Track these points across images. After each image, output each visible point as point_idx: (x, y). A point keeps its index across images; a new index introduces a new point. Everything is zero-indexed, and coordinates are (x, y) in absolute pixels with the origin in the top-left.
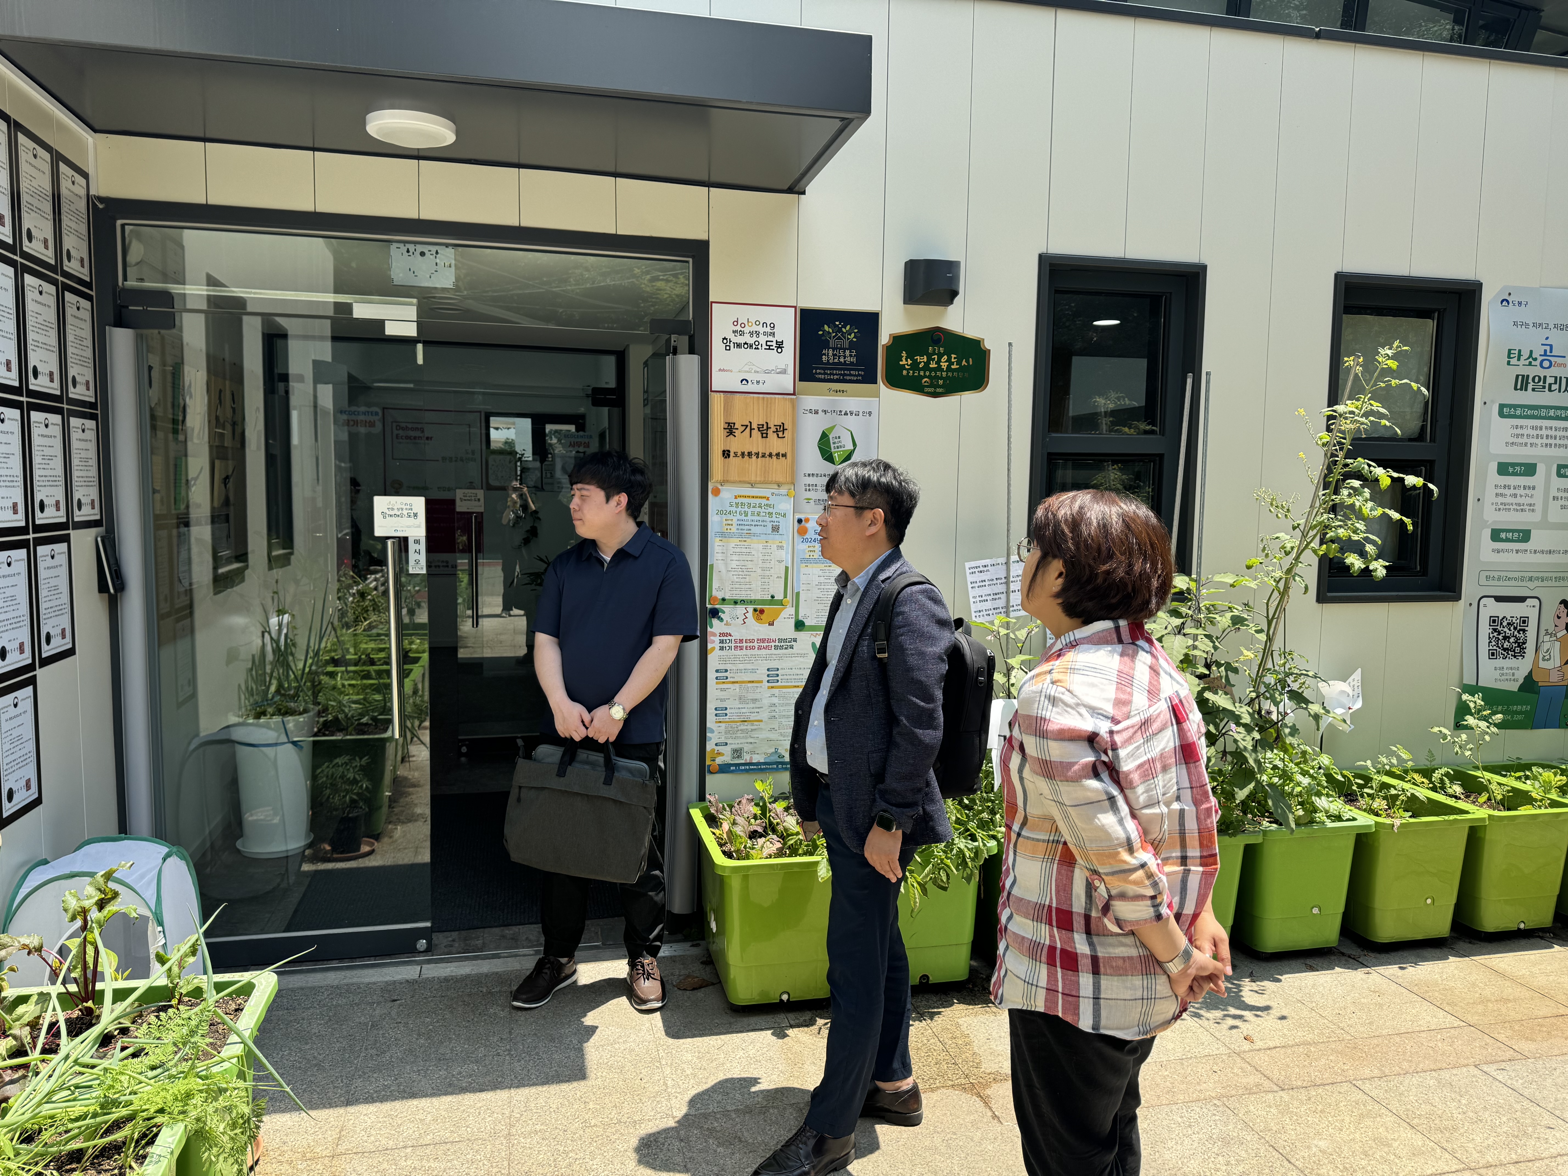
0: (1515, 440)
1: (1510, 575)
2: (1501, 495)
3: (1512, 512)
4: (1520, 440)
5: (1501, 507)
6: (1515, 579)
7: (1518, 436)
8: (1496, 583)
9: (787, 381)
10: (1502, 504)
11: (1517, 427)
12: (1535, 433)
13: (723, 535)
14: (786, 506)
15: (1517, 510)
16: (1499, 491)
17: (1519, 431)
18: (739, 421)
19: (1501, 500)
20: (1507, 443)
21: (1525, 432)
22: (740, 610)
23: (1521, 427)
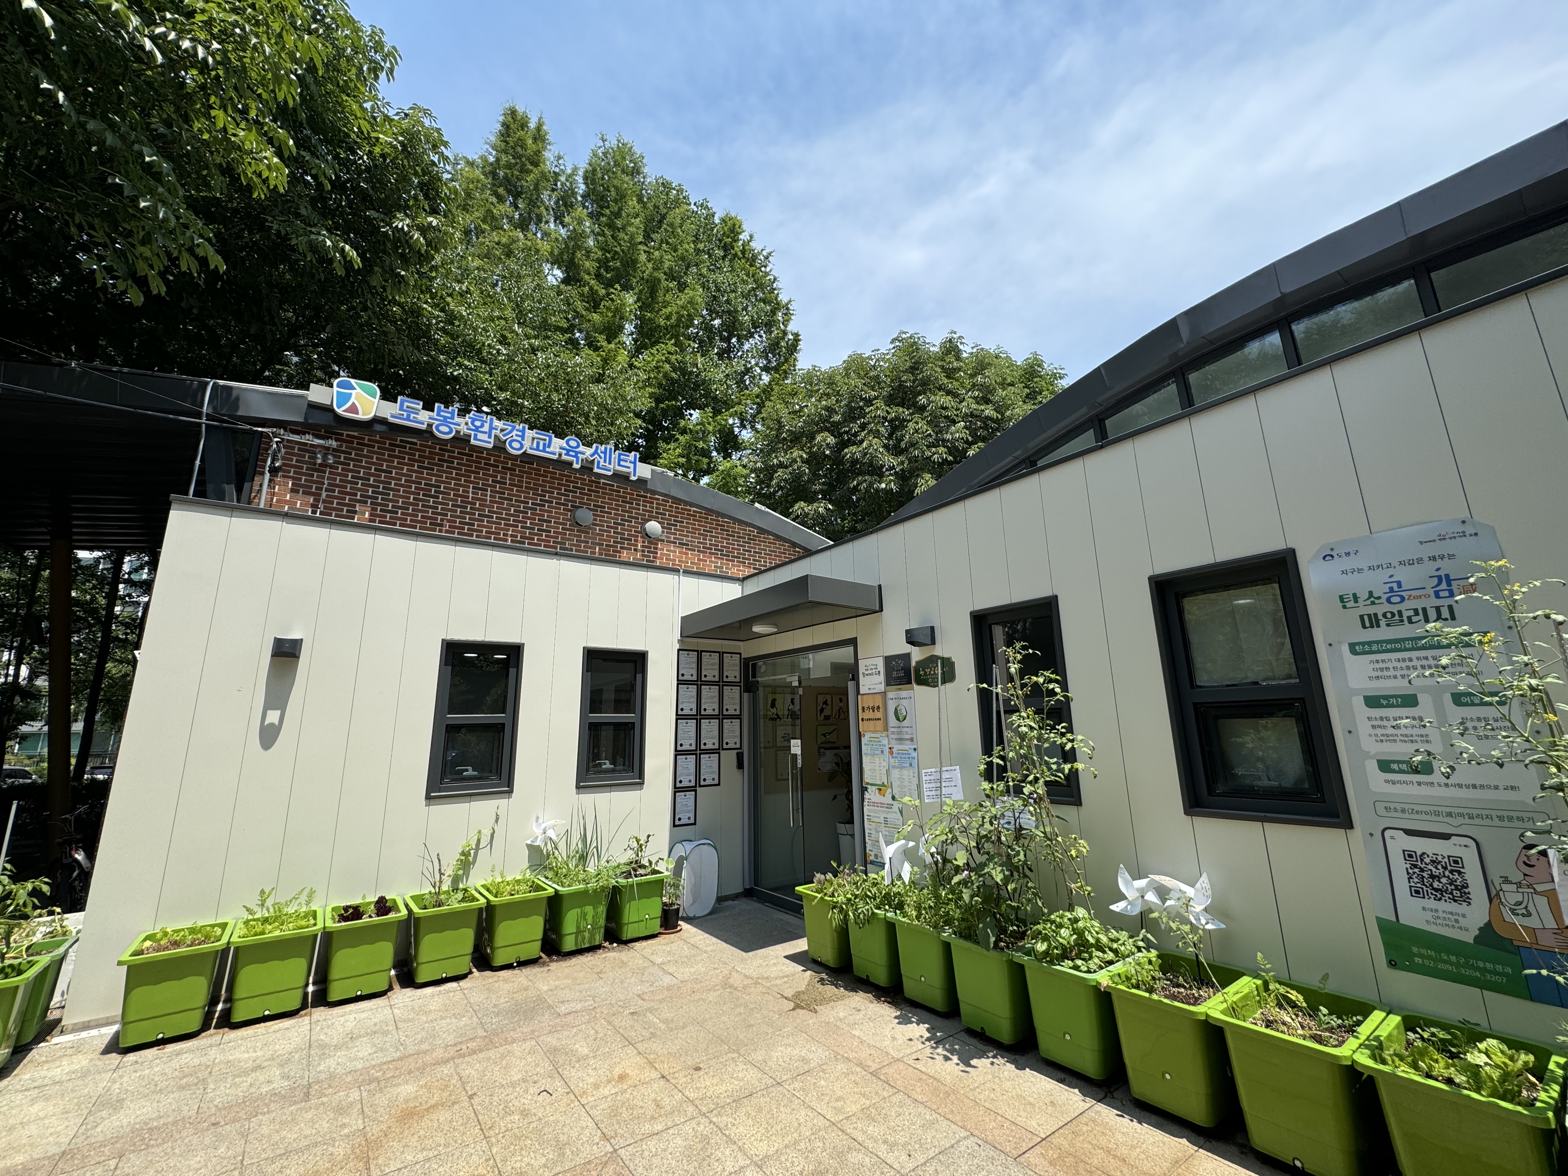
0: (1380, 674)
1: (1417, 808)
2: (1380, 727)
3: (1399, 743)
4: (1385, 673)
5: (1382, 738)
6: (1426, 813)
7: (1382, 669)
8: (1400, 815)
9: (882, 688)
10: (1383, 735)
11: (1377, 662)
12: (1404, 665)
13: (866, 754)
14: (885, 742)
15: (1405, 741)
16: (1375, 723)
17: (1381, 665)
18: (866, 706)
19: (1379, 732)
20: (1369, 677)
21: (1389, 665)
22: (874, 788)
23: (1383, 661)
